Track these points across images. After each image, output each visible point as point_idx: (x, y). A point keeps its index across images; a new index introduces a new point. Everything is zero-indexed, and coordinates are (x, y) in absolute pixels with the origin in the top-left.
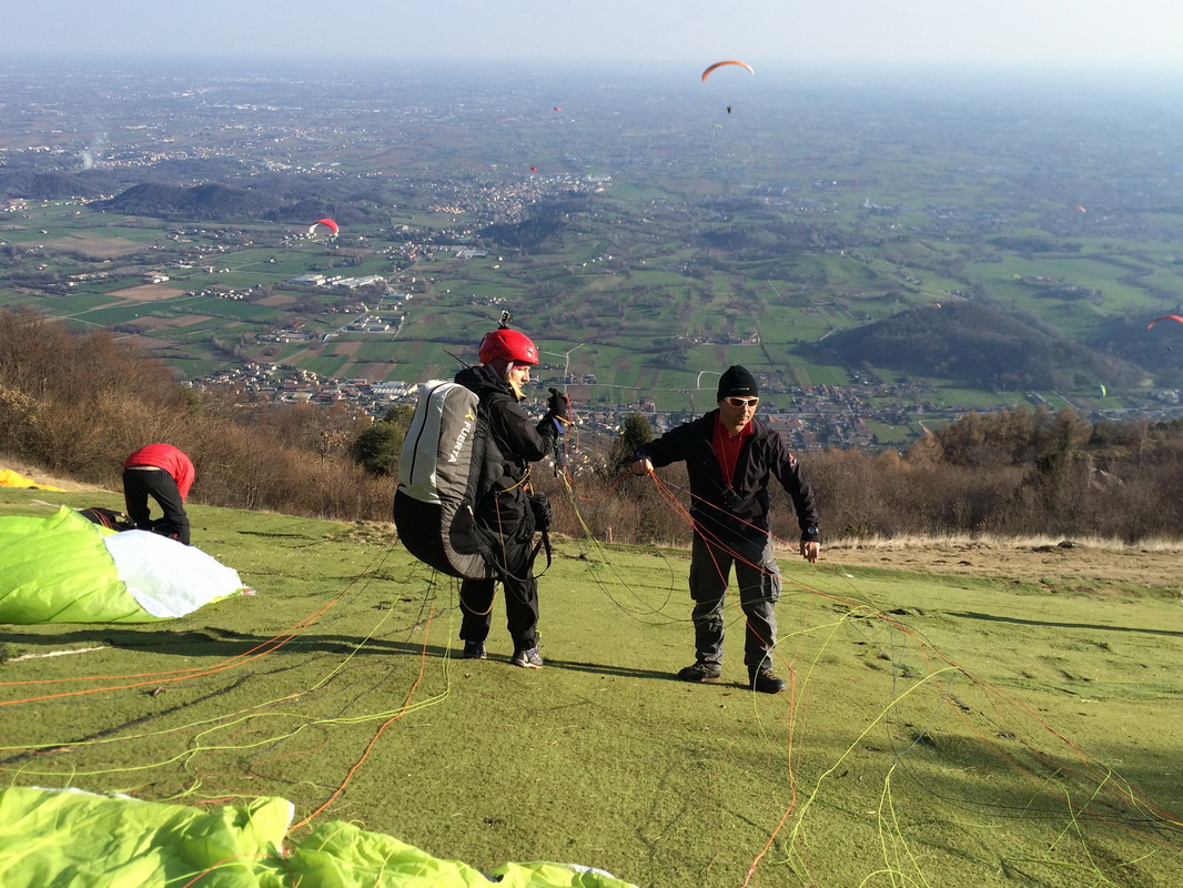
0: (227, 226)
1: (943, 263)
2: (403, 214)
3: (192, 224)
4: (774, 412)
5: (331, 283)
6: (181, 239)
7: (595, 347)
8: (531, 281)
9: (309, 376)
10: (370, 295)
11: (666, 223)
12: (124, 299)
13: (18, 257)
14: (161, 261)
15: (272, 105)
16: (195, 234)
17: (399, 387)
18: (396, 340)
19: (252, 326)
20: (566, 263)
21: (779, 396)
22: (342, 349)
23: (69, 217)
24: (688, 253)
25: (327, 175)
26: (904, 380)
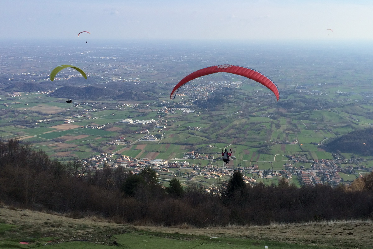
0: (96, 102)
1: (368, 113)
2: (163, 96)
3: (83, 101)
4: (304, 170)
5: (135, 122)
6: (79, 107)
7: (235, 146)
8: (211, 121)
9: (126, 157)
10: (150, 127)
11: (263, 99)
12: (57, 129)
13: (17, 114)
14: (71, 115)
15: (115, 57)
16: (84, 104)
17: (161, 161)
18: (160, 144)
19: (105, 139)
20: (224, 114)
21: (305, 164)
22: (139, 147)
23: (37, 99)
24: (271, 110)
25: (135, 83)
26: (353, 157)
